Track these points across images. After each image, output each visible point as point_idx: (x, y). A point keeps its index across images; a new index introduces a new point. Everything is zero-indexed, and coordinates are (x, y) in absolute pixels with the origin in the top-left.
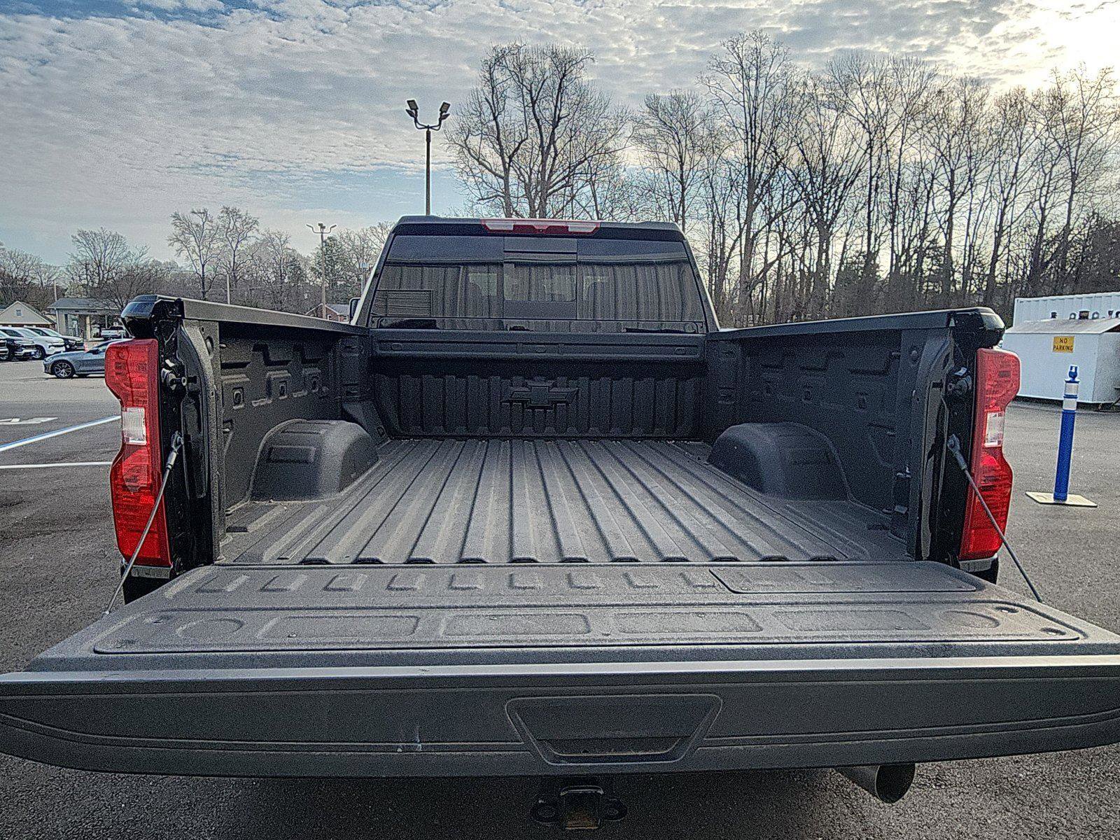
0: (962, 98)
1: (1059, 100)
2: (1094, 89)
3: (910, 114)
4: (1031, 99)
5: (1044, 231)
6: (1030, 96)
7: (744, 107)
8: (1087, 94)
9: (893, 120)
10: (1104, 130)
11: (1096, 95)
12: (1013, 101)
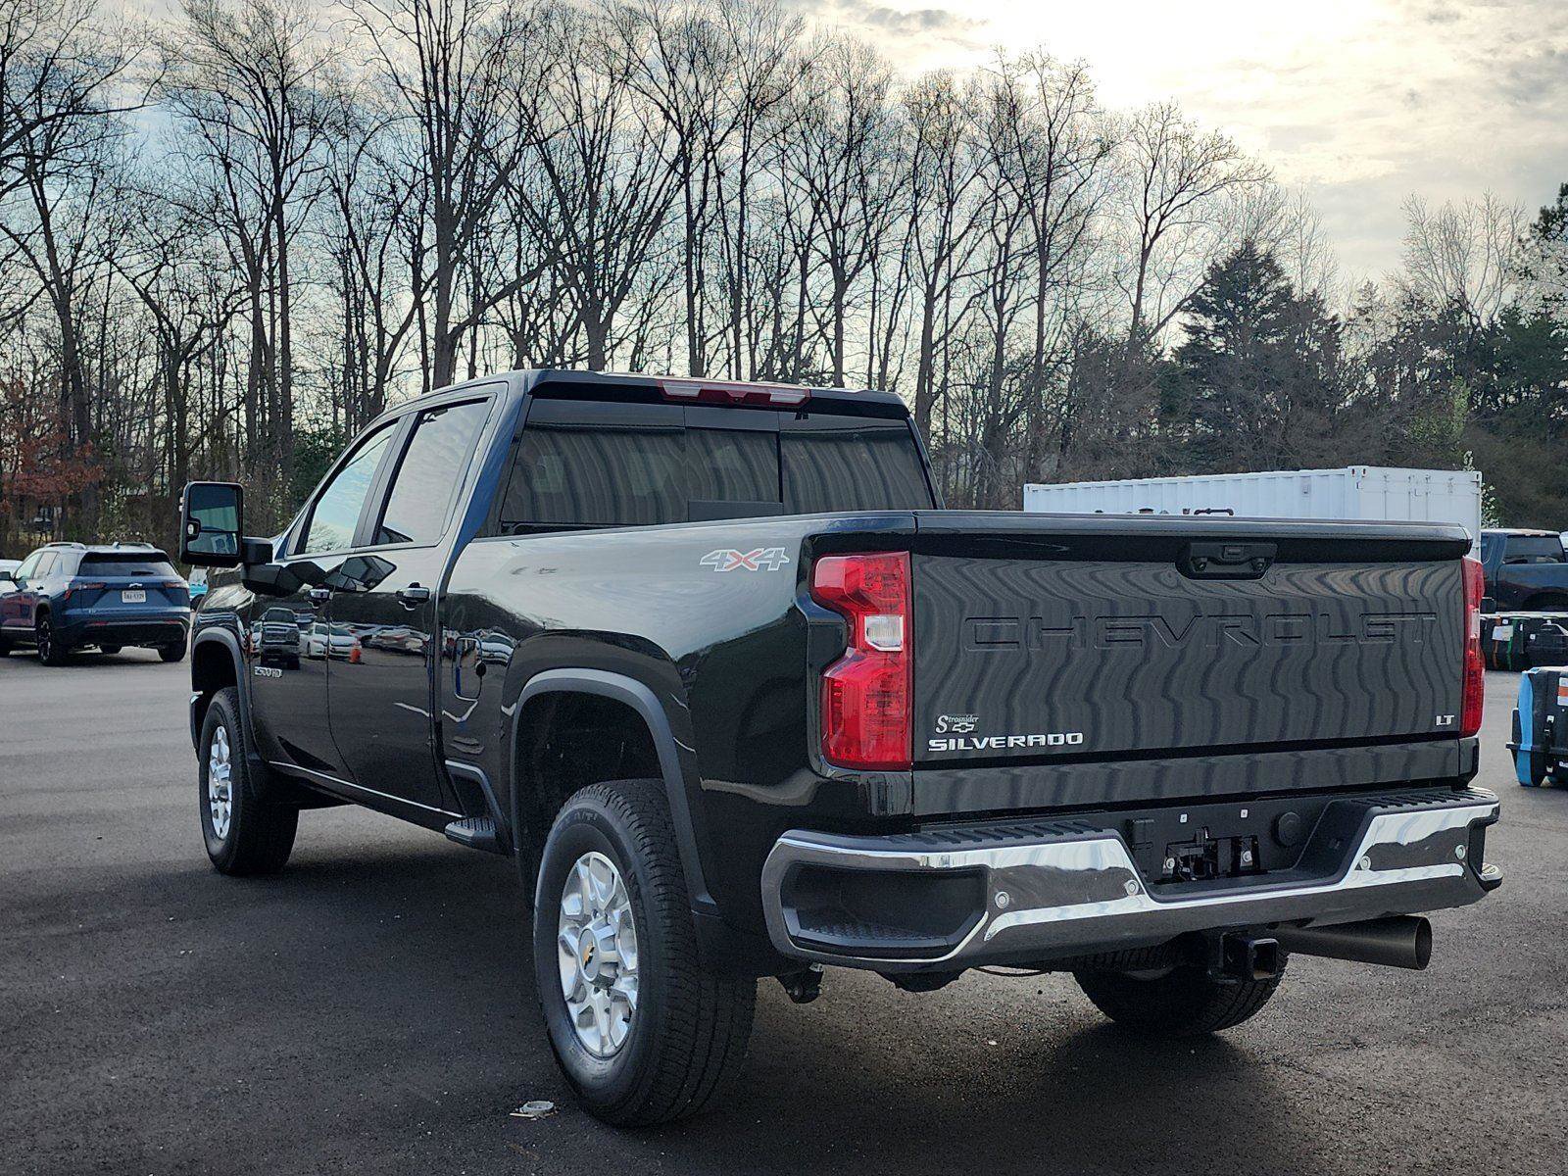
0: (845, 83)
1: (1009, 107)
2: (1063, 95)
3: (755, 105)
4: (962, 97)
5: (1005, 352)
6: (959, 91)
7: (419, 45)
8: (1053, 104)
9: (726, 112)
10: (1085, 171)
11: (1067, 104)
12: (932, 99)
